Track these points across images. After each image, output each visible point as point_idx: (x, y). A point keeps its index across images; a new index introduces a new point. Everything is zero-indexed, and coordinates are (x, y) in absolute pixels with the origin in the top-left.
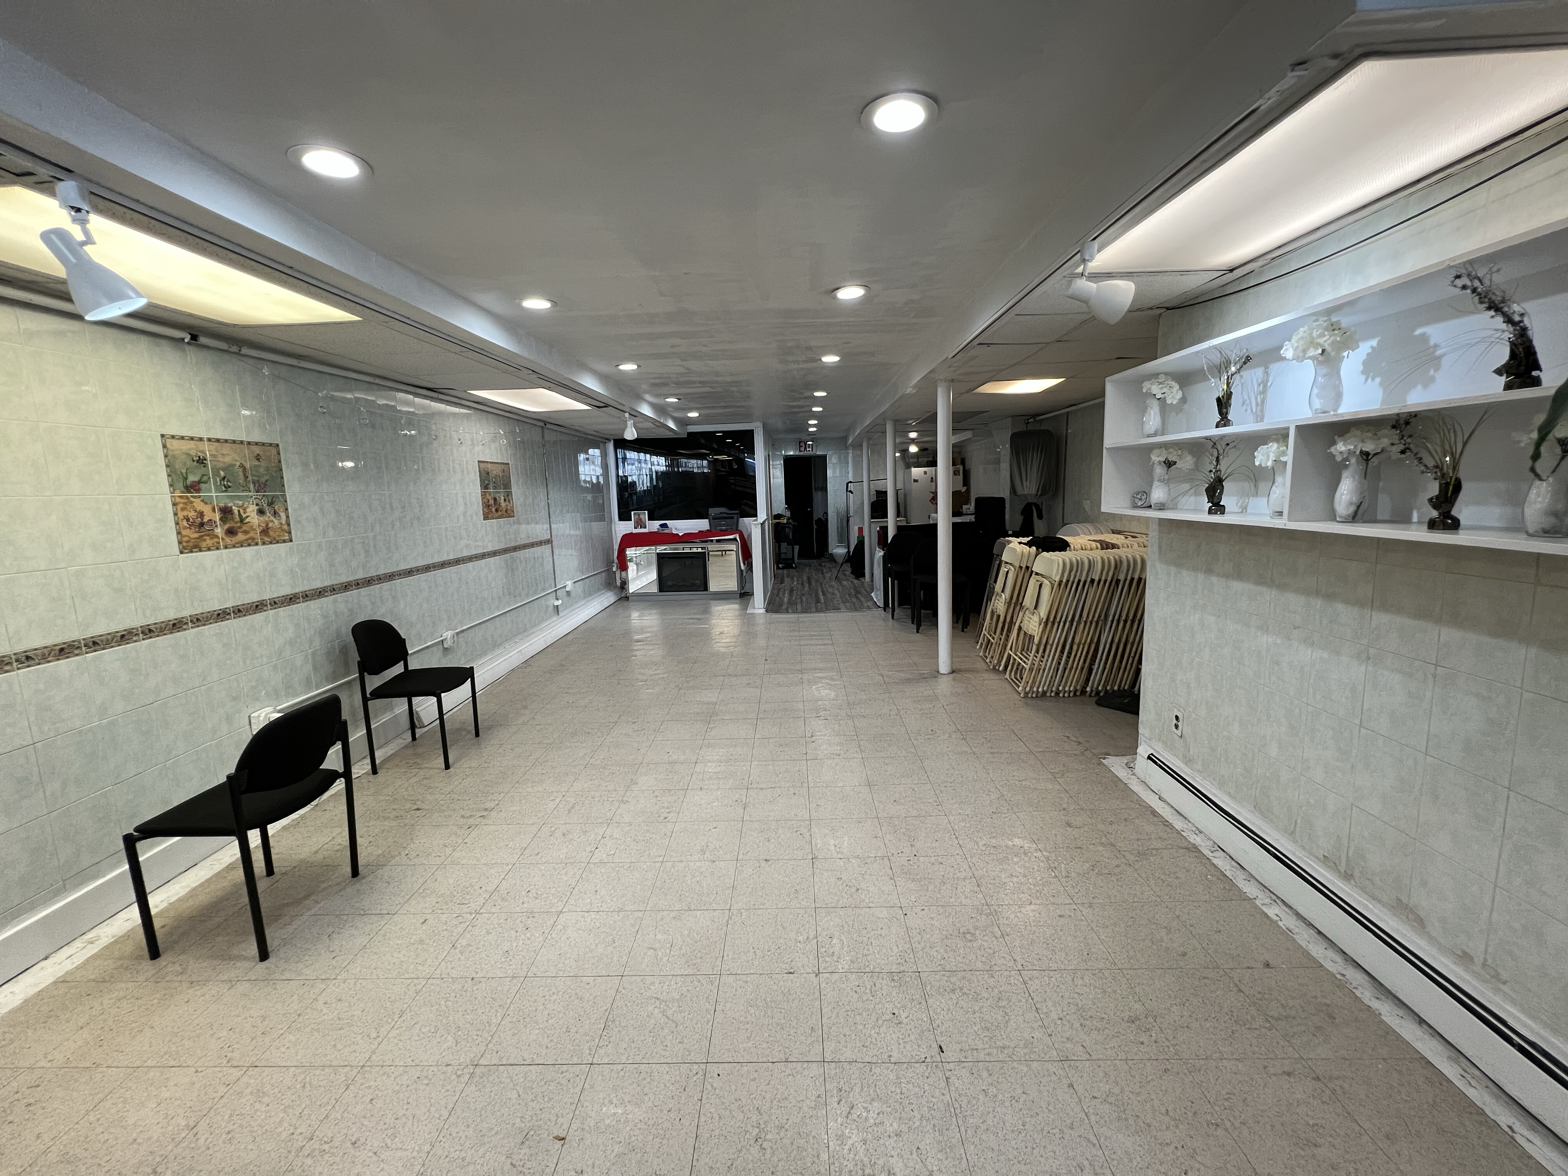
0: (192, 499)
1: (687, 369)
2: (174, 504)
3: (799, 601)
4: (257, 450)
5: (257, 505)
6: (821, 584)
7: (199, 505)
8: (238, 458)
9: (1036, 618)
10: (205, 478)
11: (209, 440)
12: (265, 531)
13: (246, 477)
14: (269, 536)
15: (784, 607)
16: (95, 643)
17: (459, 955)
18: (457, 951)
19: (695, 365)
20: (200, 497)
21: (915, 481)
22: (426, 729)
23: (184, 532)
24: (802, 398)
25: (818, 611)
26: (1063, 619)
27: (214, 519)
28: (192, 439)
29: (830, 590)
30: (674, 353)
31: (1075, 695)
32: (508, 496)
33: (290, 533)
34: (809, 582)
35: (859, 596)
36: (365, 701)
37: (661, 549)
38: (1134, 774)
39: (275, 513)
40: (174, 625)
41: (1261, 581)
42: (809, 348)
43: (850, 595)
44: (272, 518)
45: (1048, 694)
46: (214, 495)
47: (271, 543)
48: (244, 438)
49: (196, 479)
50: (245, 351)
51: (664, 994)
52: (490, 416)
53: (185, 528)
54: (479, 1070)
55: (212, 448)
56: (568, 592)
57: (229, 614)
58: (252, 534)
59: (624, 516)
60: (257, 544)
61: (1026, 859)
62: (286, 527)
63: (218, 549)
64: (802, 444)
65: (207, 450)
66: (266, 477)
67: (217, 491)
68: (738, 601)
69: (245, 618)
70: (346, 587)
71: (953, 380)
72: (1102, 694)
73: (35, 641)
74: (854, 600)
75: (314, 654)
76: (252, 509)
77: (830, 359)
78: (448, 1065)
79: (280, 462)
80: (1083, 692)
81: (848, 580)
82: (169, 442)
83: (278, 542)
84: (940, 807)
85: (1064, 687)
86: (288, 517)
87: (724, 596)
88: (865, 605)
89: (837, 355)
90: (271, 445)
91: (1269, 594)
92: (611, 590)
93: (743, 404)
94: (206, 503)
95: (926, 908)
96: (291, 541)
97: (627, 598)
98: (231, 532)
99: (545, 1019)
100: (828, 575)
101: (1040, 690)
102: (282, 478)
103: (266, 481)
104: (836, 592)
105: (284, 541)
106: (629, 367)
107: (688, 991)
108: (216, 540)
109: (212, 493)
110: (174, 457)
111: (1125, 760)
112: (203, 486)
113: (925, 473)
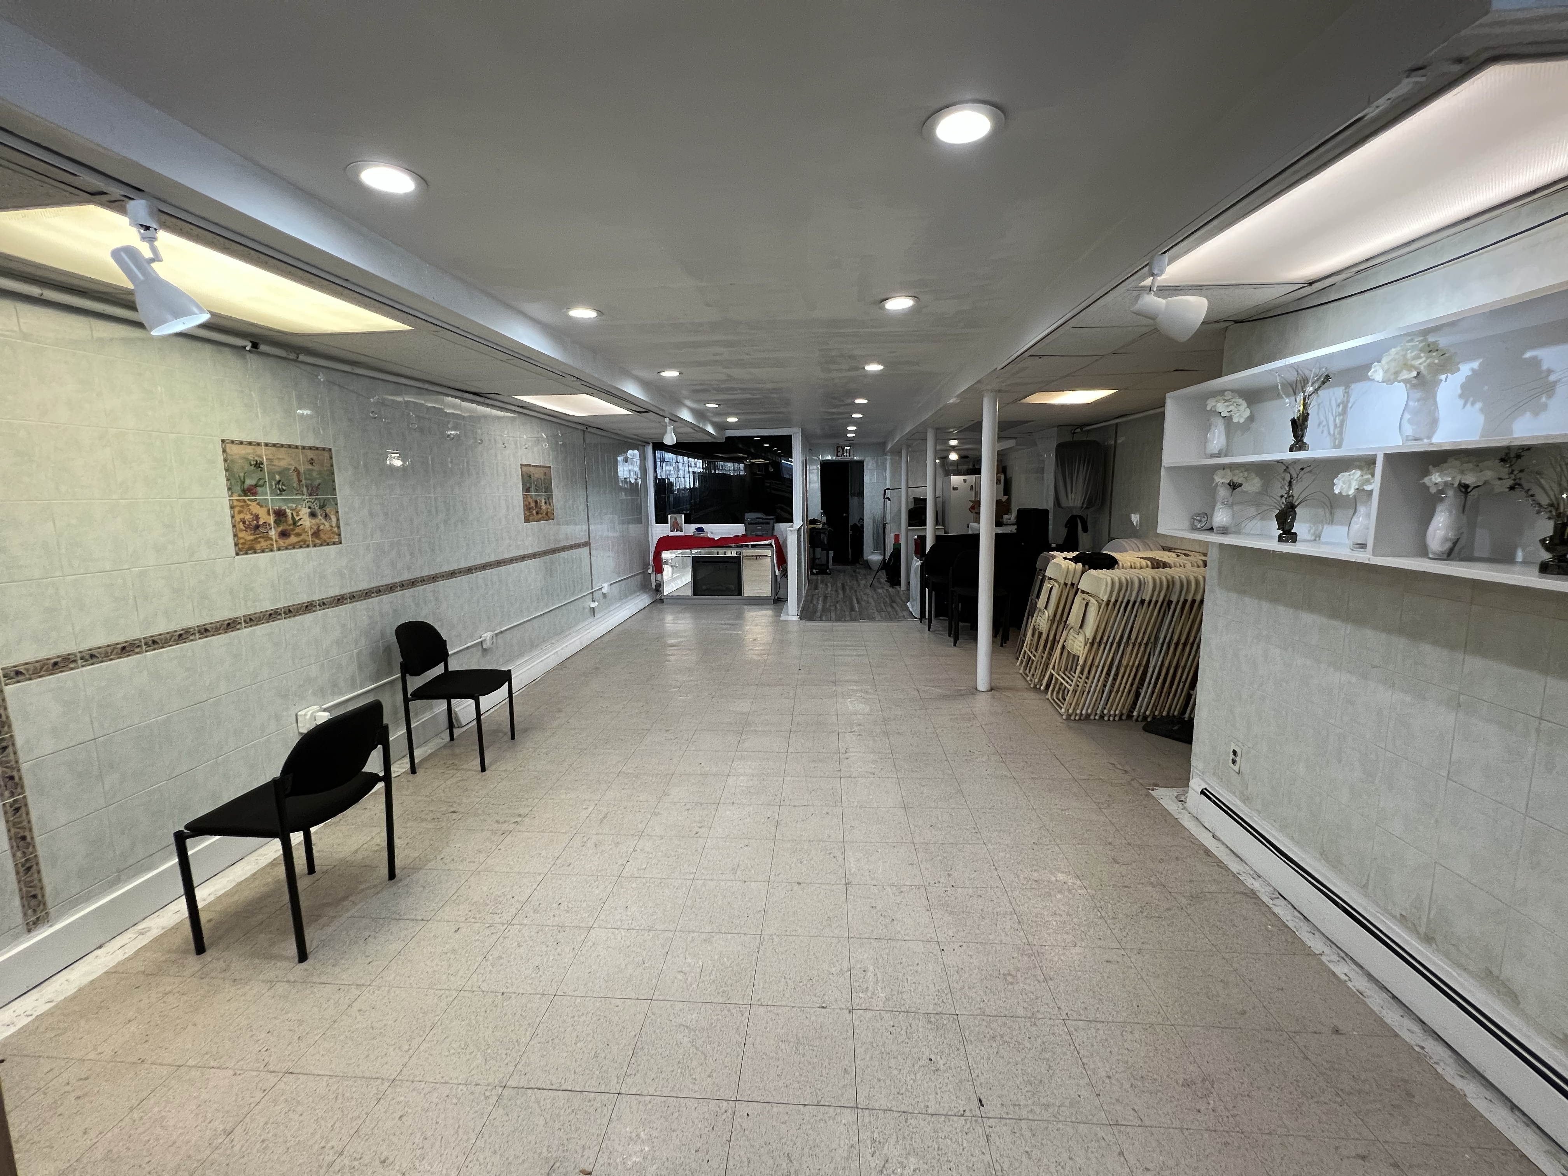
0: (249, 502)
1: (729, 376)
2: (232, 507)
3: (833, 608)
4: (310, 454)
5: (310, 508)
6: (856, 591)
7: (255, 508)
8: (292, 462)
9: (1081, 638)
10: (261, 482)
11: (266, 445)
12: (316, 534)
13: (300, 481)
14: (319, 538)
15: (818, 614)
16: (154, 642)
17: (490, 967)
18: (489, 963)
19: (736, 372)
20: (256, 500)
21: (955, 489)
22: (464, 729)
23: (241, 535)
24: (841, 405)
25: (853, 620)
26: (1110, 640)
27: (268, 522)
28: (250, 443)
29: (865, 598)
30: (716, 361)
31: (1120, 719)
32: (549, 499)
33: (340, 535)
34: (844, 589)
35: (894, 605)
36: (406, 701)
37: (695, 552)
38: (1184, 808)
39: (326, 516)
40: (228, 624)
41: (1335, 614)
42: (853, 357)
43: (885, 603)
44: (323, 521)
45: (1092, 717)
46: (269, 498)
47: (321, 545)
48: (299, 443)
49: (253, 482)
50: (302, 358)
51: (694, 1022)
52: (534, 420)
53: (241, 530)
54: (506, 1092)
55: (269, 452)
56: (604, 594)
57: (280, 614)
58: (303, 537)
59: (661, 519)
60: (308, 546)
61: (1070, 896)
62: (336, 529)
63: (271, 550)
64: (840, 449)
65: (264, 454)
66: (319, 481)
67: (273, 493)
68: (772, 607)
69: (296, 618)
70: (391, 588)
71: (999, 391)
72: (1149, 719)
73: (100, 639)
74: (889, 609)
75: (359, 654)
76: (304, 512)
77: (874, 368)
78: (477, 1085)
79: (332, 466)
80: (1130, 716)
81: (883, 588)
82: (229, 447)
83: (328, 544)
84: (979, 835)
85: (1109, 711)
86: (338, 520)
87: (758, 602)
88: (901, 614)
89: (880, 363)
90: (324, 449)
91: (1342, 630)
92: (645, 592)
93: (782, 410)
94: (261, 506)
95: (964, 945)
96: (341, 543)
97: (661, 601)
98: (284, 534)
99: (574, 1042)
100: (863, 582)
101: (1084, 712)
102: (334, 481)
103: (319, 485)
104: (871, 601)
105: (334, 544)
106: (671, 374)
107: (718, 1020)
108: (270, 542)
109: (268, 497)
110: (233, 461)
111: (1174, 792)
112: (259, 489)
113: (965, 481)
